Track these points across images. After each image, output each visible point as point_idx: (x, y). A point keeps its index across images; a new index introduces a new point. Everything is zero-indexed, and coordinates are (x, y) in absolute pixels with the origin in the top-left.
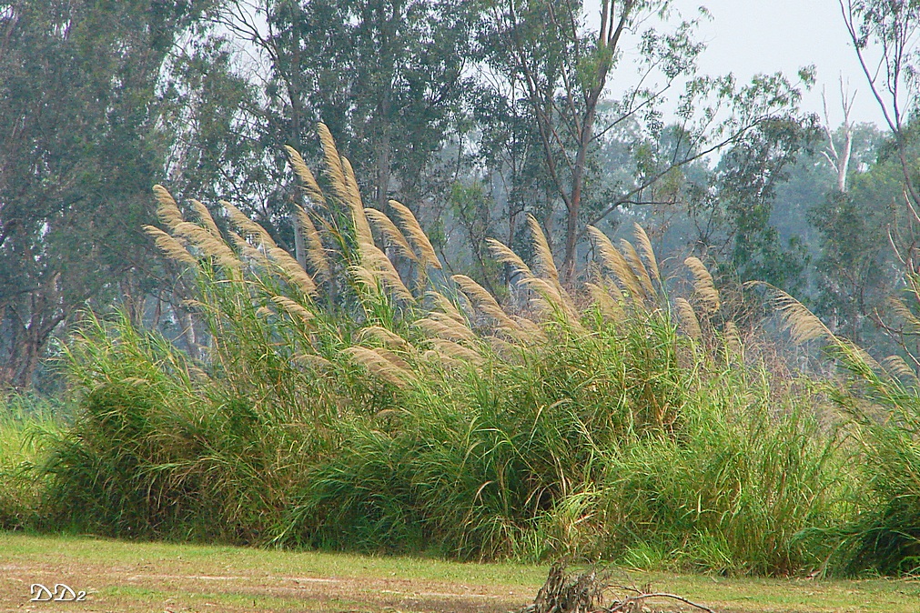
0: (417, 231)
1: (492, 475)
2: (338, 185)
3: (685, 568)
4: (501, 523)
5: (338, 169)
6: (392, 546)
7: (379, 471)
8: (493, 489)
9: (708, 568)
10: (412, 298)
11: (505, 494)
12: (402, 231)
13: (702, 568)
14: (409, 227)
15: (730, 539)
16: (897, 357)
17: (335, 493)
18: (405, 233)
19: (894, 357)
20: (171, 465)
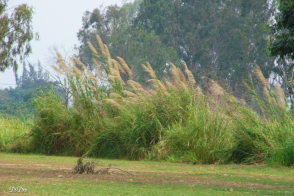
0: (125, 65)
1: (140, 135)
2: (103, 52)
3: (183, 162)
4: (143, 149)
5: (103, 48)
6: (117, 156)
7: (113, 135)
8: (141, 139)
9: (190, 162)
10: (125, 84)
11: (145, 141)
12: (121, 65)
13: (188, 162)
14: (123, 64)
15: (196, 154)
16: (243, 100)
17: (102, 141)
18: (122, 66)
19: (242, 100)
20: (58, 133)
